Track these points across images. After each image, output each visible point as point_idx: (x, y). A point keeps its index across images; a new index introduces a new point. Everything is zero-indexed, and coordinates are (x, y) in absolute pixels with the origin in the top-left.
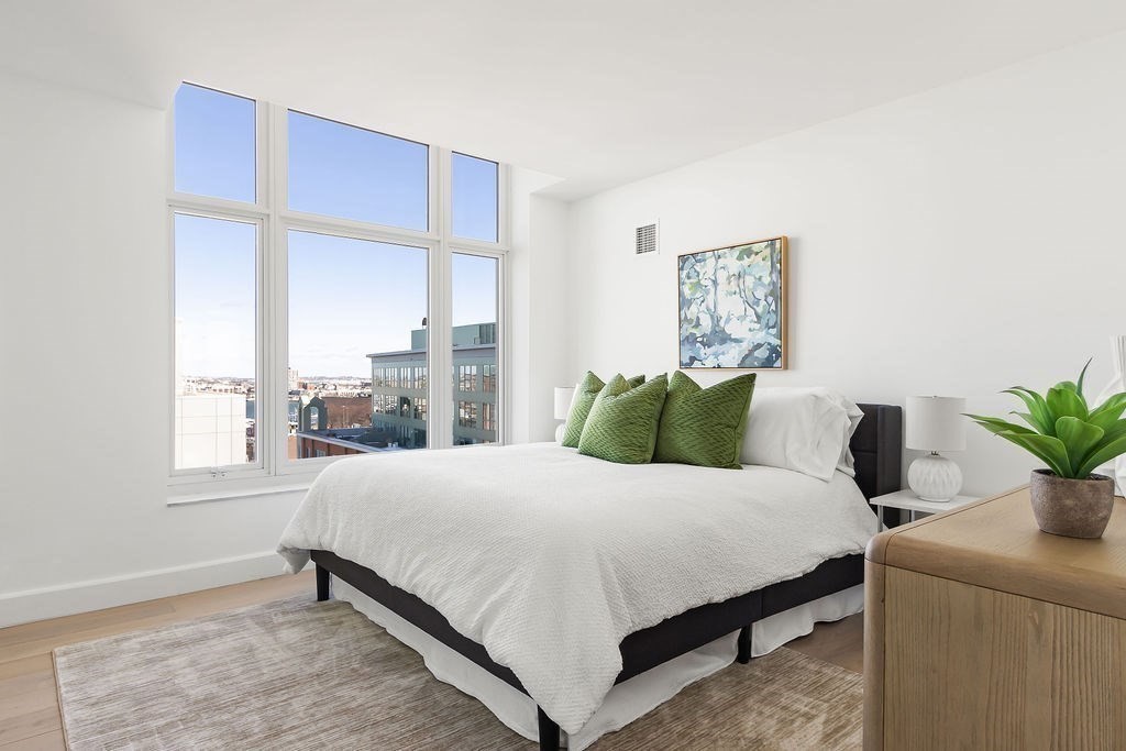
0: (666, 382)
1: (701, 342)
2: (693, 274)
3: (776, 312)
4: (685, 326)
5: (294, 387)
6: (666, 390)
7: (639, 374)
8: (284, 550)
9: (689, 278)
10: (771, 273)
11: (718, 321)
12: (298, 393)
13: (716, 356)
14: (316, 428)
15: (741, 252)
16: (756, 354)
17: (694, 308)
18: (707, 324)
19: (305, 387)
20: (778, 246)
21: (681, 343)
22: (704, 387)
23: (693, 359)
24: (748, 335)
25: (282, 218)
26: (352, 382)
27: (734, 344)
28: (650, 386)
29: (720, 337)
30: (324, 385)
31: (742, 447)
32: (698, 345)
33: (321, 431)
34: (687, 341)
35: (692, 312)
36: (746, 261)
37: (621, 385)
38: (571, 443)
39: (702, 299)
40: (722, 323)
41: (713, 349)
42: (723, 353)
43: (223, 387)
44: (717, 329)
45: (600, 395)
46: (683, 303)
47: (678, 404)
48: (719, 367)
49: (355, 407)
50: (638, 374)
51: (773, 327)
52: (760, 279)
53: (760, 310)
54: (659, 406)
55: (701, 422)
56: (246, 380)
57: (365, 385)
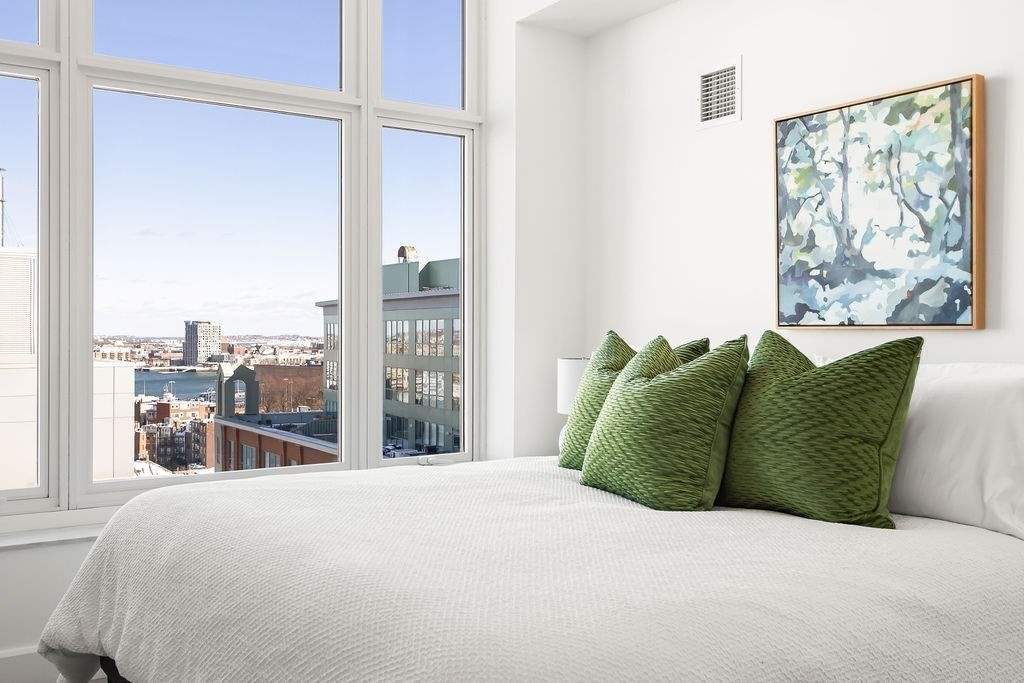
0: (744, 352)
1: (819, 279)
2: (802, 152)
3: (960, 220)
4: (788, 248)
5: (216, 351)
6: (745, 368)
7: (699, 337)
8: (48, 651)
9: (795, 159)
10: (952, 146)
11: (850, 239)
12: (220, 359)
13: (846, 302)
14: (242, 411)
15: (892, 109)
16: (924, 298)
17: (804, 215)
18: (827, 244)
19: (231, 350)
20: (965, 92)
21: (780, 280)
22: (819, 362)
23: (802, 309)
24: (906, 265)
25: (81, 67)
26: (299, 343)
27: (879, 282)
28: (714, 361)
29: (853, 267)
30: (258, 347)
31: (894, 480)
32: (812, 283)
33: (251, 416)
34: (792, 275)
35: (800, 223)
36: (903, 125)
37: (662, 356)
38: (572, 463)
39: (819, 198)
40: (857, 243)
41: (840, 290)
42: (859, 298)
43: (116, 350)
44: (848, 253)
45: (622, 376)
46: (785, 206)
47: (767, 398)
48: (851, 323)
49: (302, 381)
50: (696, 337)
51: (956, 248)
52: (930, 157)
53: (929, 216)
54: (729, 397)
55: (813, 433)
56: (147, 340)
57: (317, 348)
